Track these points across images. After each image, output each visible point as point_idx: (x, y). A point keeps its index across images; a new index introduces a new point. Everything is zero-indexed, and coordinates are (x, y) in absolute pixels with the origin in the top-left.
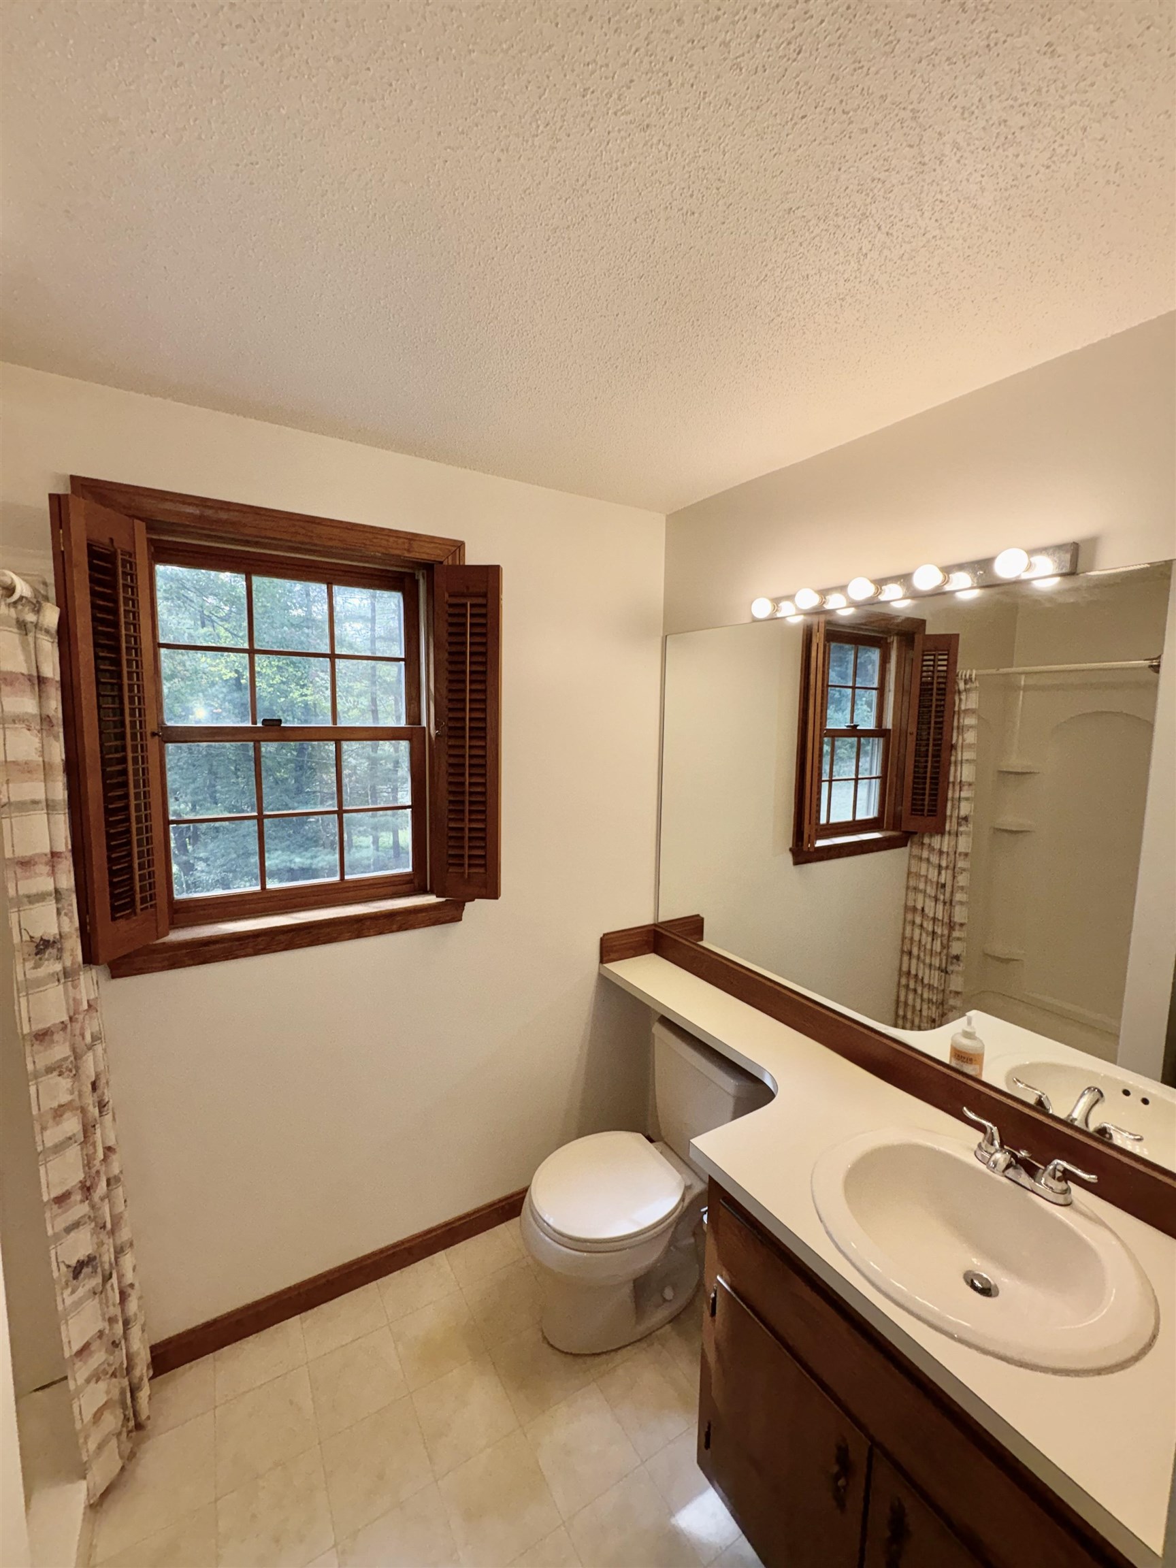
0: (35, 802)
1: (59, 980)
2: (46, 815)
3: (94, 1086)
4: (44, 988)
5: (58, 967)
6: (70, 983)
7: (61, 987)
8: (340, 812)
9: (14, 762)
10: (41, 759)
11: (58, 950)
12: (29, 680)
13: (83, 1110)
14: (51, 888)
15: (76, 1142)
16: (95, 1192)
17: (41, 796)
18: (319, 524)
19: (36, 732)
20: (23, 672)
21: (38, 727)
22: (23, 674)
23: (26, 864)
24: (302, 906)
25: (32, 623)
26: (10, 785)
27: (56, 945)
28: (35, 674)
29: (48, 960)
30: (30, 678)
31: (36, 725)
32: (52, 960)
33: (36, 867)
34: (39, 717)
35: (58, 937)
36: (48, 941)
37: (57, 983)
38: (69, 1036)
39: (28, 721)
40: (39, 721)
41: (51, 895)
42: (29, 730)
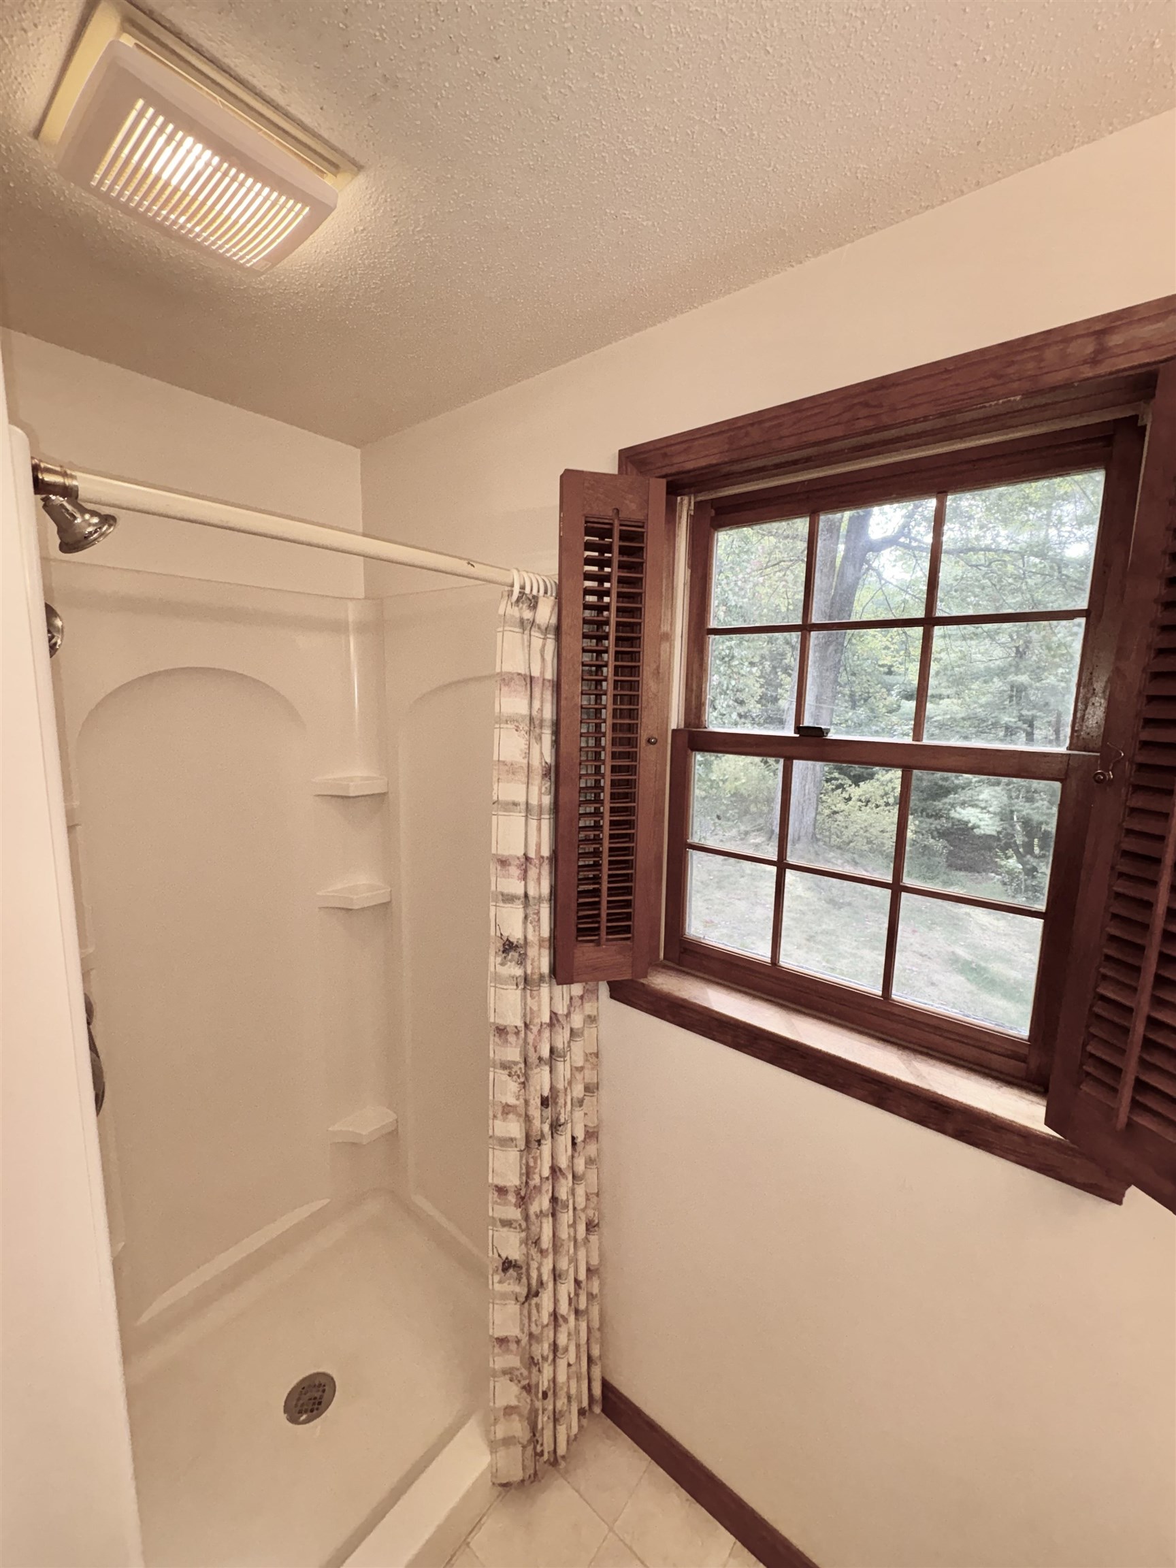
0: (515, 804)
1: (517, 985)
2: (524, 818)
3: (545, 1102)
4: (505, 987)
5: (518, 972)
6: (528, 992)
7: (519, 992)
8: (897, 888)
9: (504, 762)
10: (525, 761)
11: (520, 955)
12: (525, 679)
13: (528, 1119)
14: (520, 891)
15: (516, 1147)
16: (532, 1204)
17: (521, 799)
18: (895, 385)
19: (523, 732)
20: (520, 672)
21: (527, 728)
22: (519, 674)
23: (503, 862)
24: (817, 1010)
25: (528, 620)
26: (500, 784)
27: (519, 950)
28: (528, 674)
29: (511, 961)
30: (524, 677)
31: (524, 726)
32: (514, 963)
33: (510, 868)
34: (528, 718)
35: (522, 942)
36: (512, 943)
37: (515, 987)
38: (521, 1041)
39: (517, 721)
40: (528, 722)
41: (519, 899)
42: (517, 730)
